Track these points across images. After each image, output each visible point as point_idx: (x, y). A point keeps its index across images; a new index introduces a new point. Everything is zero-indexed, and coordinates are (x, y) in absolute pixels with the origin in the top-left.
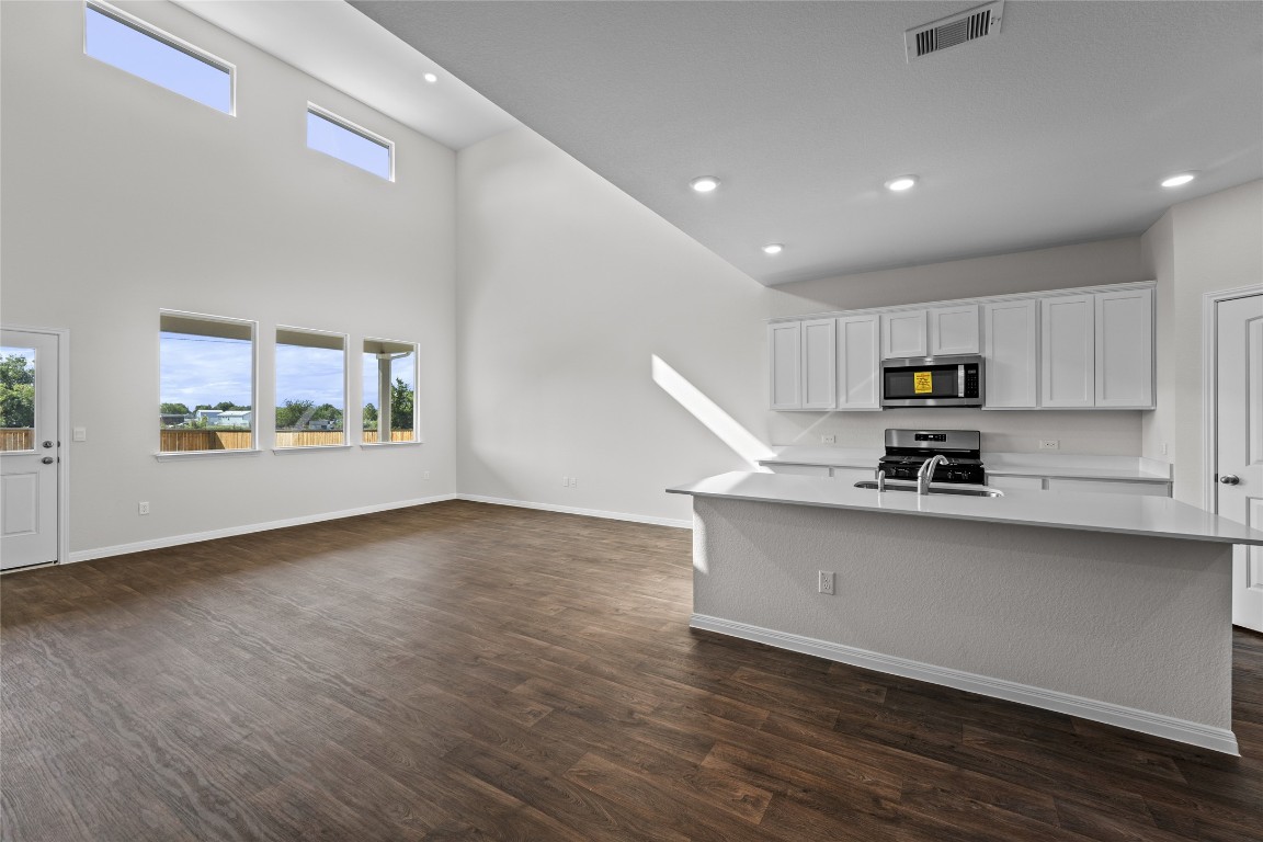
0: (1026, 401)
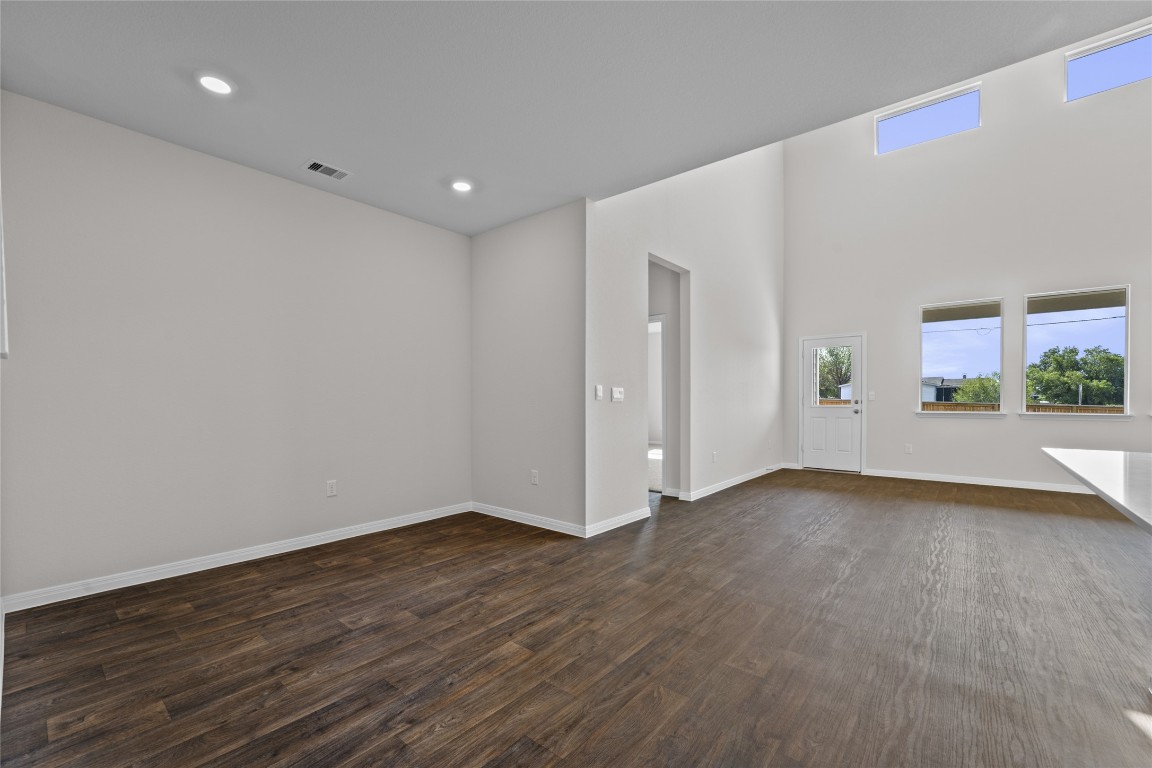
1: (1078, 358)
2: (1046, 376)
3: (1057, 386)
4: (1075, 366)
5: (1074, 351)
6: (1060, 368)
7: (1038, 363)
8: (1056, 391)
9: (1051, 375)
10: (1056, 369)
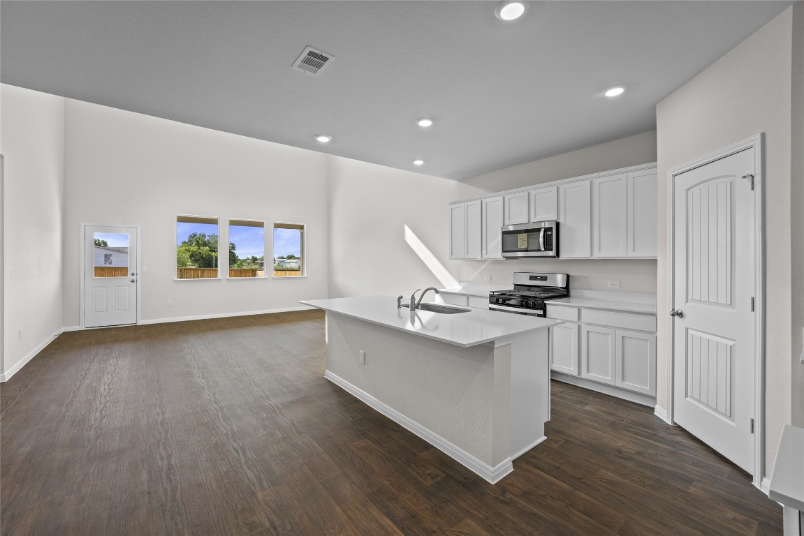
0: (585, 254)
1: (206, 239)
2: (192, 248)
3: (197, 255)
4: (205, 244)
5: (204, 236)
6: (198, 244)
7: (187, 241)
8: (197, 257)
9: (194, 248)
10: (196, 245)
